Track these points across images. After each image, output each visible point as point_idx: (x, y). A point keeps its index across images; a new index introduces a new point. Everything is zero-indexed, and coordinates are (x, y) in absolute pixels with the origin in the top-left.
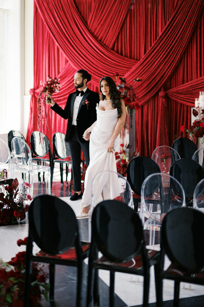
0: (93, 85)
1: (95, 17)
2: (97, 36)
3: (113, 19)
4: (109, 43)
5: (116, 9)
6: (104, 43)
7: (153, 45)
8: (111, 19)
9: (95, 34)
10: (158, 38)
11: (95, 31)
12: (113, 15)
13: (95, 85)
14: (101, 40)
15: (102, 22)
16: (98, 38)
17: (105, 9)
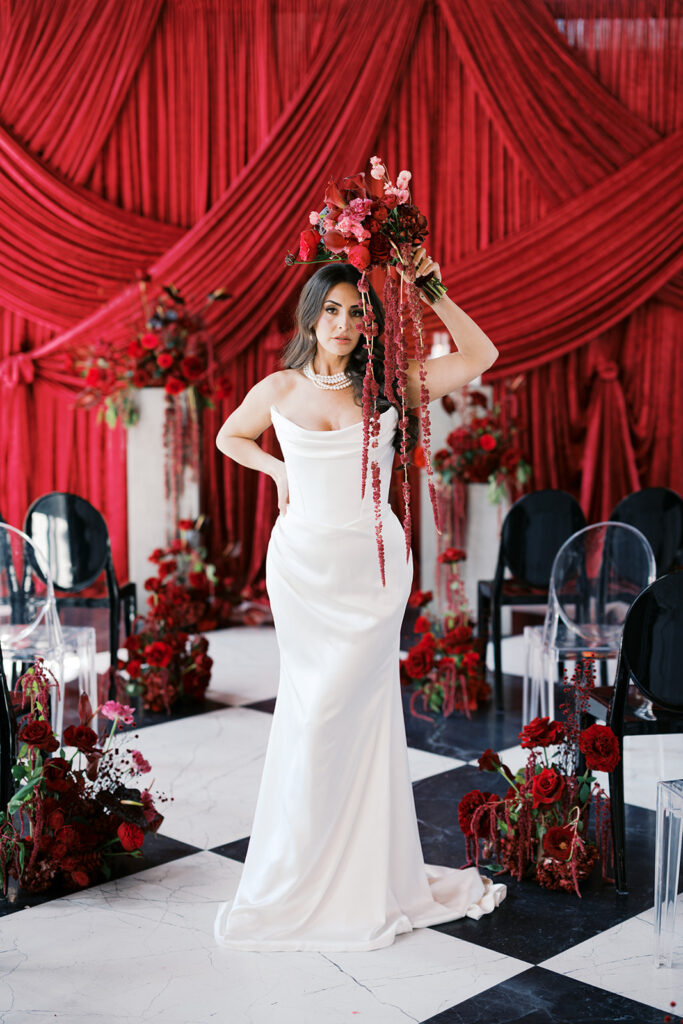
0: (13, 315)
1: (19, 66)
2: (27, 137)
3: (87, 77)
4: (72, 164)
5: (97, 45)
6: (56, 161)
7: (235, 183)
8: (81, 77)
9: (19, 128)
10: (253, 161)
11: (17, 119)
12: (88, 65)
13: (19, 314)
14: (41, 153)
15: (45, 89)
16: (28, 143)
17: (56, 40)
